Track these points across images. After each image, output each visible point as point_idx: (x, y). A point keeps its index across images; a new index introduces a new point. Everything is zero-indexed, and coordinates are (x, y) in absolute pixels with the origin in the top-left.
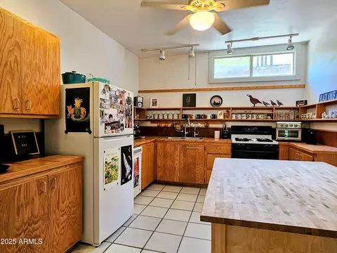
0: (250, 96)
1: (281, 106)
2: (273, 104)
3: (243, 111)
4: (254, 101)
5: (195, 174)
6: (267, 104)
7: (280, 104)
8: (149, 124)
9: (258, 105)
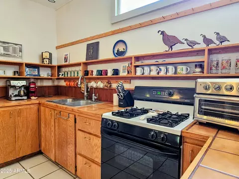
0: (163, 33)
1: (225, 44)
2: (207, 41)
3: (153, 61)
4: (169, 40)
5: (67, 156)
6: (195, 43)
7: (222, 39)
8: (63, 83)
9: (177, 48)
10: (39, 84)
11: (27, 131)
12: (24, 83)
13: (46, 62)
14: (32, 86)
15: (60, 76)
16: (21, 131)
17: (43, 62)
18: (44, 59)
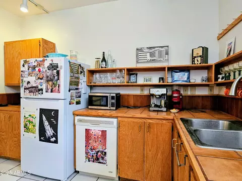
10: (189, 92)
11: (156, 154)
12: (163, 91)
13: (198, 62)
14: (175, 95)
15: (220, 80)
16: (150, 151)
17: (193, 61)
18: (195, 57)
